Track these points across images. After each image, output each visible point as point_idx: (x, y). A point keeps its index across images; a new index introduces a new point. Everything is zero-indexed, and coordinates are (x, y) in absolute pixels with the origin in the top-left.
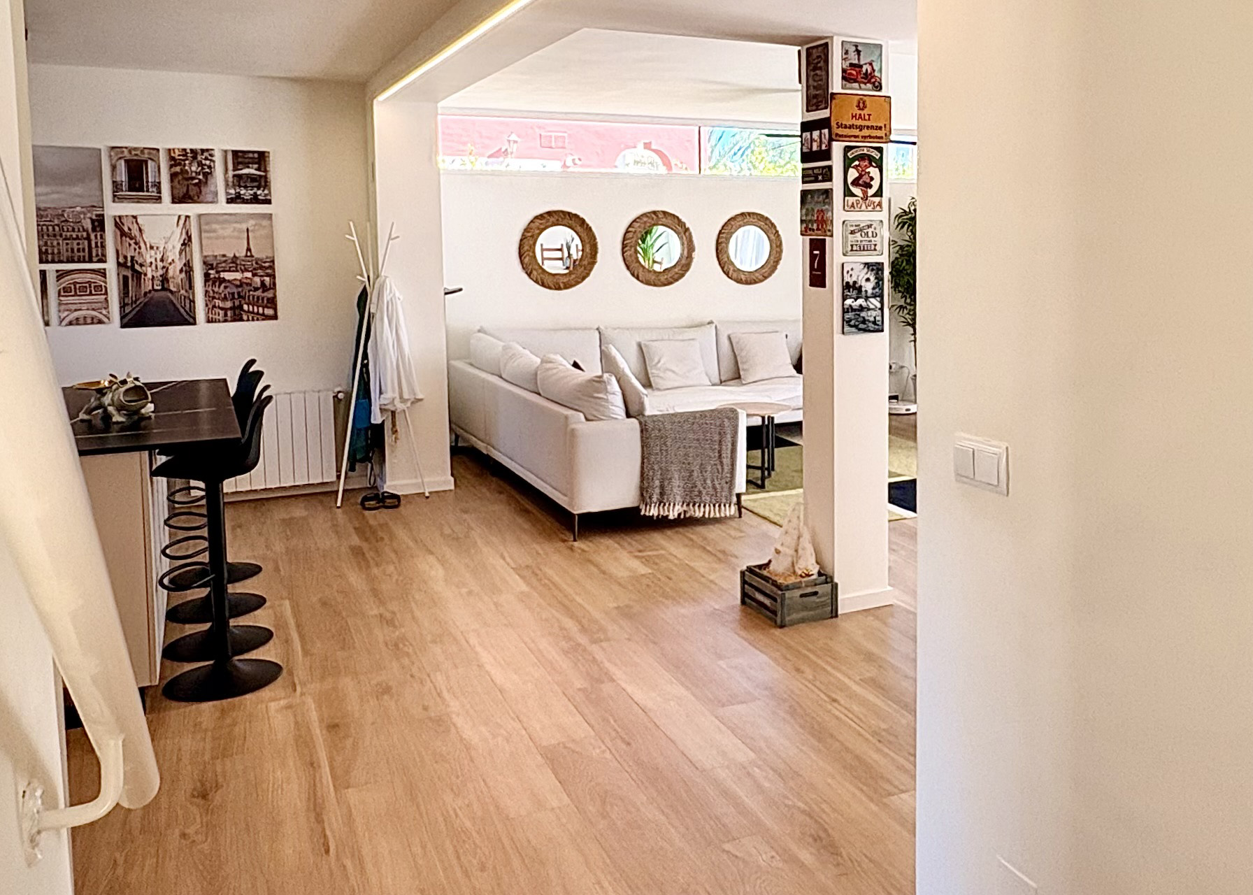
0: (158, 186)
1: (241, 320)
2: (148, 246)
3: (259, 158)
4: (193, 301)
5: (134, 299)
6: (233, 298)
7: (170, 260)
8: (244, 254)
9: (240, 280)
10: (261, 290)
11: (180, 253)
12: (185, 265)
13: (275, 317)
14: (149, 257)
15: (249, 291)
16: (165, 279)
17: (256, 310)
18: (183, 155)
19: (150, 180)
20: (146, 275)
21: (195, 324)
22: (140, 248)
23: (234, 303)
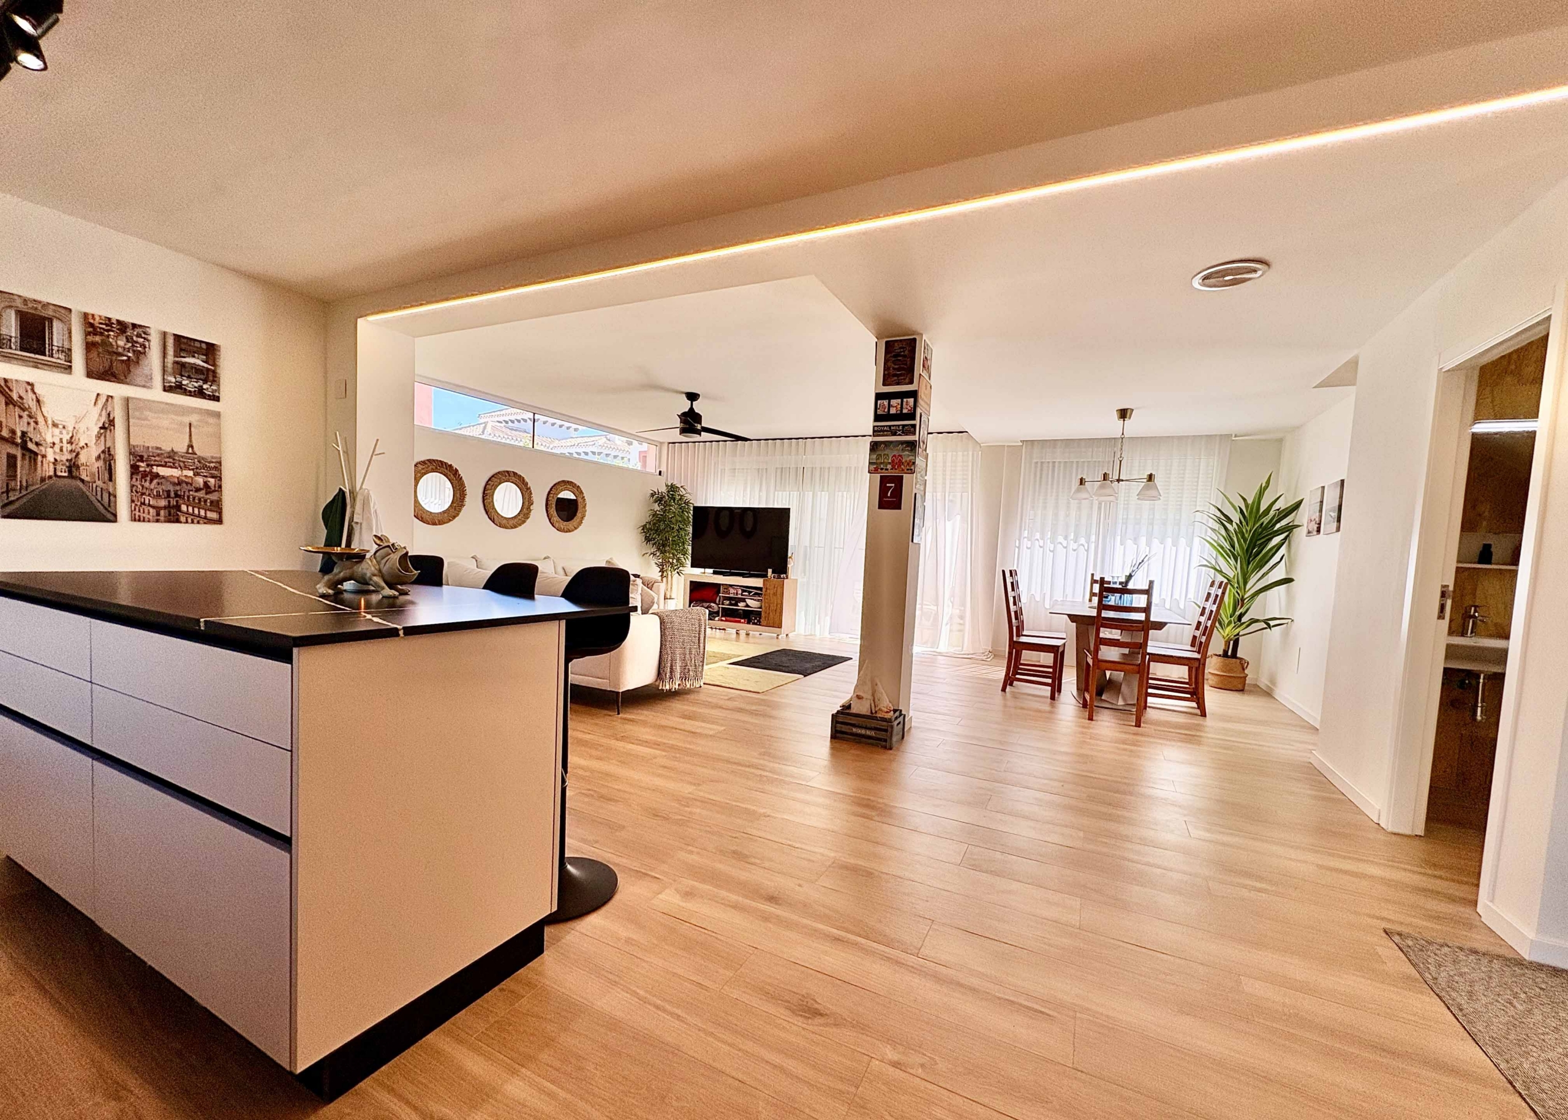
0: (68, 353)
1: (178, 521)
2: (50, 422)
3: (207, 349)
4: (113, 495)
5: (24, 484)
6: (169, 496)
7: (82, 444)
8: (185, 450)
9: (178, 478)
10: (204, 491)
11: (98, 437)
12: (103, 452)
13: (219, 521)
14: (49, 435)
15: (189, 491)
16: (73, 467)
17: (196, 511)
18: (107, 325)
19: (55, 343)
20: (44, 456)
21: (115, 521)
22: (36, 423)
23: (169, 502)
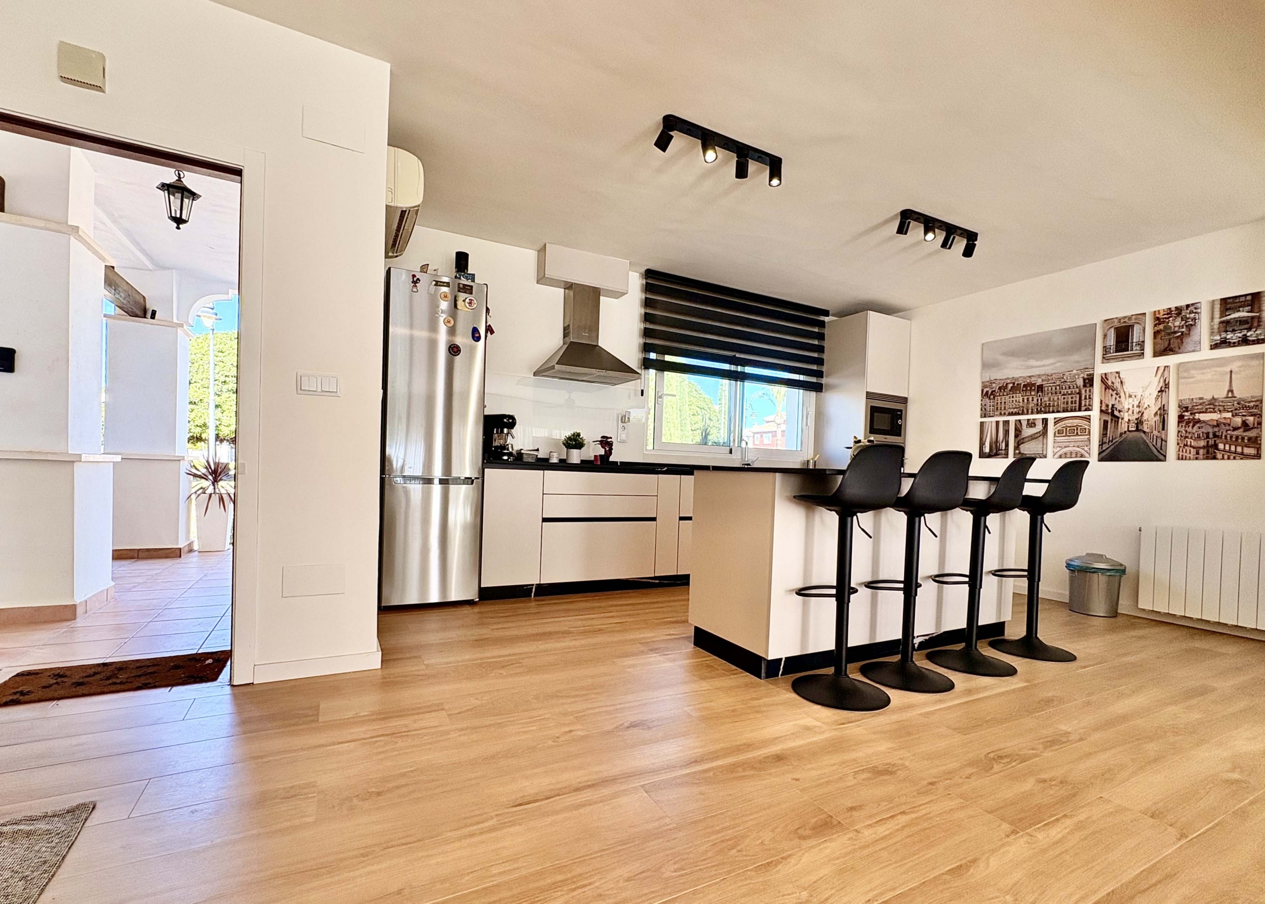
0: (1142, 344)
1: (1215, 458)
2: (1127, 395)
3: (1252, 300)
4: (1164, 441)
5: (1111, 439)
6: (1208, 437)
7: (1146, 406)
8: (1225, 395)
9: (1217, 421)
10: (1241, 430)
11: (1157, 399)
12: (1160, 409)
13: (1258, 456)
14: (1126, 404)
15: (1227, 431)
16: (1139, 422)
17: (1233, 448)
18: (1168, 314)
19: (1134, 341)
20: (1122, 419)
21: (1165, 460)
22: (1120, 397)
23: (1208, 442)
